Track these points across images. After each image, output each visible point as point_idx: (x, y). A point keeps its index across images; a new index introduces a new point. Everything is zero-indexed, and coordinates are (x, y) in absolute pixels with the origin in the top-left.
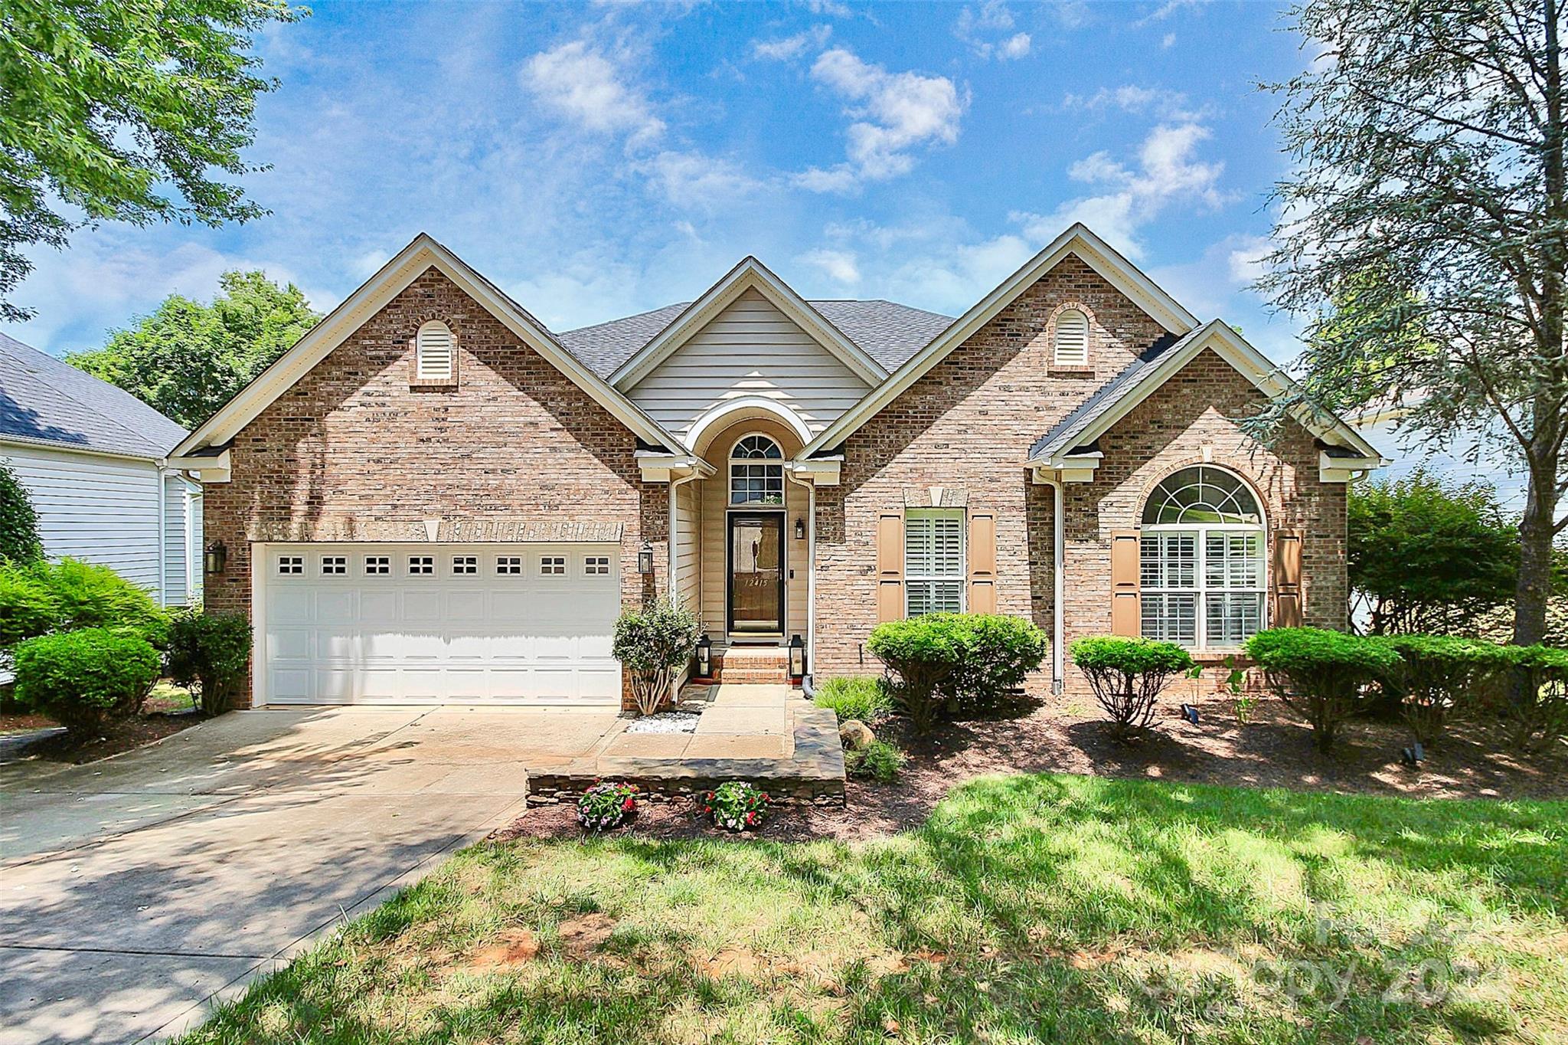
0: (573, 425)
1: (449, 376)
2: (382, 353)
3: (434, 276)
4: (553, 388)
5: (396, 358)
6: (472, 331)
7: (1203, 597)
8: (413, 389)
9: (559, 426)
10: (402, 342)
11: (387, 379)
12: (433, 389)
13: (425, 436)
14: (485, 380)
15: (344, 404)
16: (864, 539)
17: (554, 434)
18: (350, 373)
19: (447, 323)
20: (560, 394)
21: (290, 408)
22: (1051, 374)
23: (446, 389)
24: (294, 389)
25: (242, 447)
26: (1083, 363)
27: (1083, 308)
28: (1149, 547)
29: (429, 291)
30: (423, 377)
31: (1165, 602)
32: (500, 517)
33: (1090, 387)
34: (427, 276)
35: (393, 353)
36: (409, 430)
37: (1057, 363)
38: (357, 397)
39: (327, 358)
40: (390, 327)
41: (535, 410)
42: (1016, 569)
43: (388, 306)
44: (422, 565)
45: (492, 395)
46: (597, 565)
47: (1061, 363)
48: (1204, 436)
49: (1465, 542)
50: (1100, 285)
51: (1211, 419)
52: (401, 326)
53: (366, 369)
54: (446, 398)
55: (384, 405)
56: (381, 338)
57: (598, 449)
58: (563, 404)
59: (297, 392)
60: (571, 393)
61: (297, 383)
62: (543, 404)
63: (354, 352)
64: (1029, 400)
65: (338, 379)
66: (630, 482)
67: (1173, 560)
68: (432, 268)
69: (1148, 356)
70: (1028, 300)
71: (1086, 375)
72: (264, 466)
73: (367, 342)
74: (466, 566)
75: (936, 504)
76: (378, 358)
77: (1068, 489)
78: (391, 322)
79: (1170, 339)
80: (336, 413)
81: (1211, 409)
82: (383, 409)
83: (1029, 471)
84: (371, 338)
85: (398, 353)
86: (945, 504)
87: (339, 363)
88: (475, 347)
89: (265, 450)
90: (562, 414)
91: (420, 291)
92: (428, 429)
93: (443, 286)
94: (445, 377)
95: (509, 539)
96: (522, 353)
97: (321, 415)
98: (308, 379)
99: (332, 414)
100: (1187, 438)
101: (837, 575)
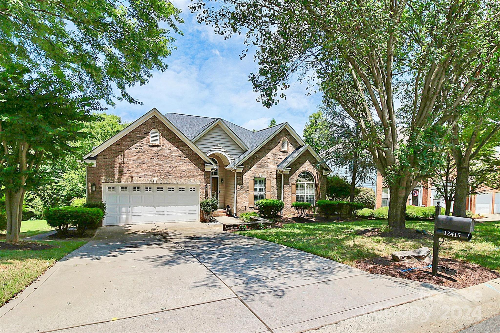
0: (189, 157)
1: (159, 143)
2: (141, 136)
3: (155, 118)
4: (184, 148)
5: (145, 137)
6: (165, 132)
7: (305, 196)
8: (149, 146)
9: (186, 157)
10: (147, 134)
11: (142, 143)
12: (155, 146)
13: (153, 158)
14: (168, 145)
15: (131, 148)
16: (246, 184)
17: (185, 159)
18: (132, 140)
19: (158, 130)
20: (186, 149)
21: (115, 148)
22: (281, 152)
23: (158, 146)
24: (116, 143)
25: (100, 157)
26: (286, 150)
27: (287, 139)
28: (297, 186)
29: (153, 121)
30: (152, 143)
31: (299, 197)
32: (171, 178)
33: (288, 155)
34: (153, 118)
35: (144, 136)
36: (148, 156)
37: (282, 149)
38: (134, 146)
39: (126, 136)
40: (143, 129)
41: (181, 153)
42: (274, 191)
43: (142, 124)
44: (148, 189)
45: (170, 149)
46: (192, 189)
47: (283, 150)
48: (306, 166)
49: (344, 186)
50: (290, 134)
51: (307, 163)
52: (146, 129)
53: (136, 139)
54: (158, 148)
55: (141, 149)
56: (141, 132)
57: (195, 163)
58: (187, 152)
59: (117, 144)
60: (188, 149)
61: (117, 142)
62: (182, 152)
63: (133, 134)
64: (277, 156)
65: (129, 141)
66: (202, 171)
67: (301, 189)
68: (154, 116)
69: (297, 149)
70: (278, 136)
71: (287, 152)
72: (107, 163)
73: (137, 133)
74: (160, 189)
75: (260, 177)
76: (140, 137)
77: (284, 175)
78: (143, 128)
79: (300, 147)
80: (128, 150)
81: (307, 161)
82: (141, 150)
83: (277, 171)
84: (138, 132)
85: (146, 136)
86: (262, 177)
87: (129, 138)
88: (166, 137)
89: (107, 159)
90: (187, 154)
91: (151, 121)
92: (153, 155)
93: (157, 121)
94: (158, 143)
95: (174, 183)
96: (177, 139)
97: (124, 151)
98: (120, 141)
99: (127, 150)
100: (304, 166)
101: (241, 192)
